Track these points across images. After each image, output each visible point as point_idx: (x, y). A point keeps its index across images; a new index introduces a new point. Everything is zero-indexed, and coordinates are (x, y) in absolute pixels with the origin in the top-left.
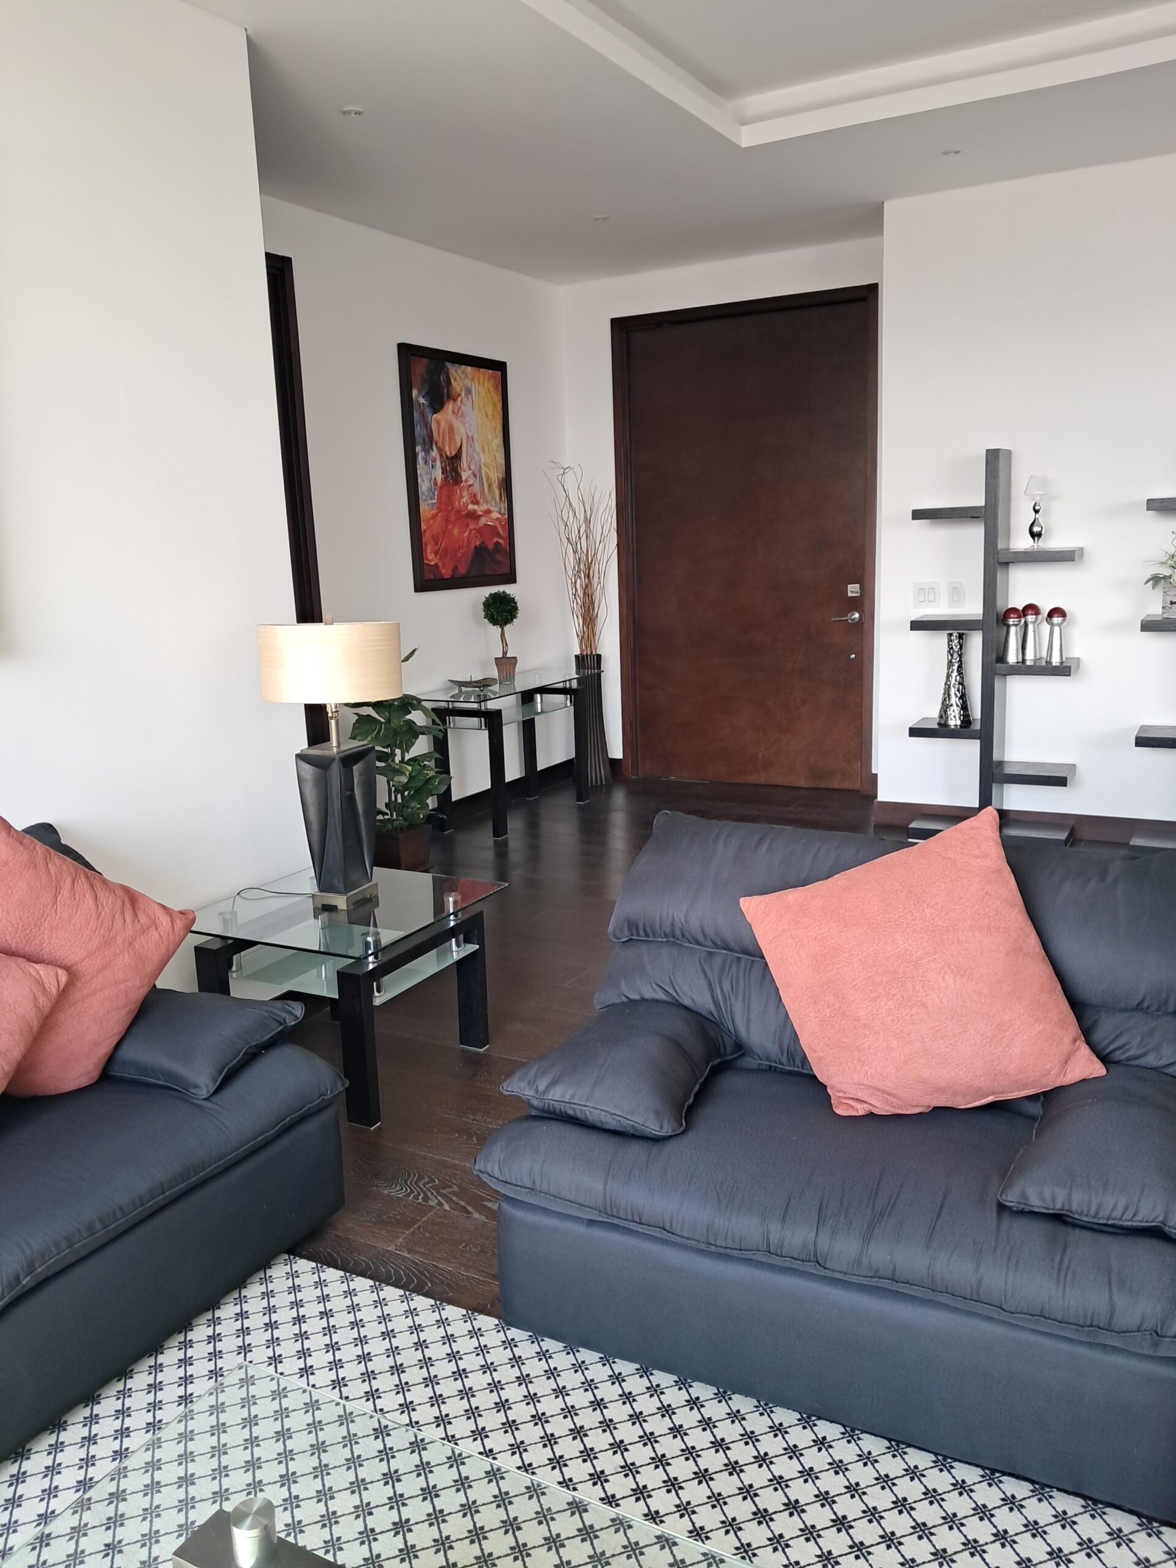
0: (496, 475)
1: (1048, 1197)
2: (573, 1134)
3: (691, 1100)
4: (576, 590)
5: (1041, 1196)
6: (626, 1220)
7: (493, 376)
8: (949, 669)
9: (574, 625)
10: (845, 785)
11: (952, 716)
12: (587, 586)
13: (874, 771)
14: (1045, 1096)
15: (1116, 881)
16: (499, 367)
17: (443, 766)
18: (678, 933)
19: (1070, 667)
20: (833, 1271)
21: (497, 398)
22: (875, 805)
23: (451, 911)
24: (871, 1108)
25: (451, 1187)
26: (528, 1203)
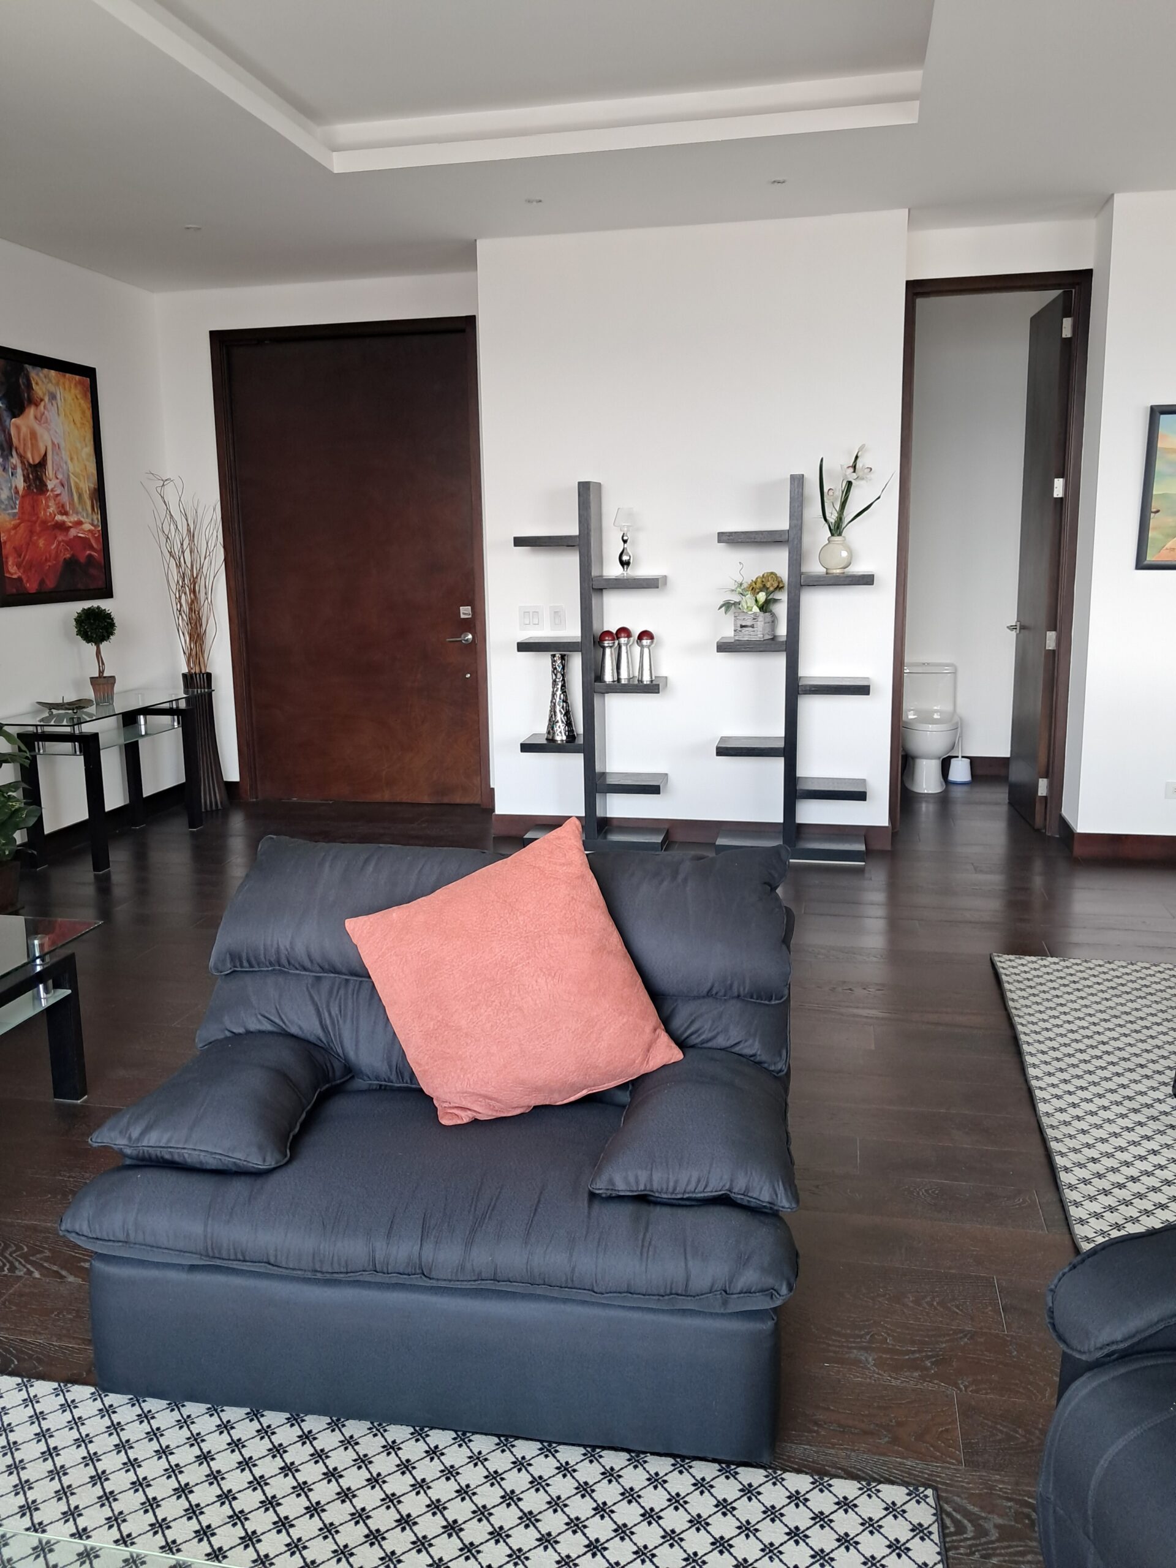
0: (87, 485)
1: (632, 1179)
2: (169, 1179)
3: (297, 1130)
4: (181, 606)
5: (626, 1180)
6: (229, 1260)
7: (80, 382)
8: (553, 688)
9: (181, 642)
10: (466, 800)
11: (558, 732)
12: (192, 602)
13: (492, 786)
14: (633, 1085)
15: (685, 880)
16: (89, 373)
17: (33, 796)
18: (284, 961)
19: (659, 685)
20: (438, 1280)
21: (87, 406)
22: (493, 818)
23: (37, 954)
24: (475, 1114)
25: (41, 1252)
26: (123, 1258)
